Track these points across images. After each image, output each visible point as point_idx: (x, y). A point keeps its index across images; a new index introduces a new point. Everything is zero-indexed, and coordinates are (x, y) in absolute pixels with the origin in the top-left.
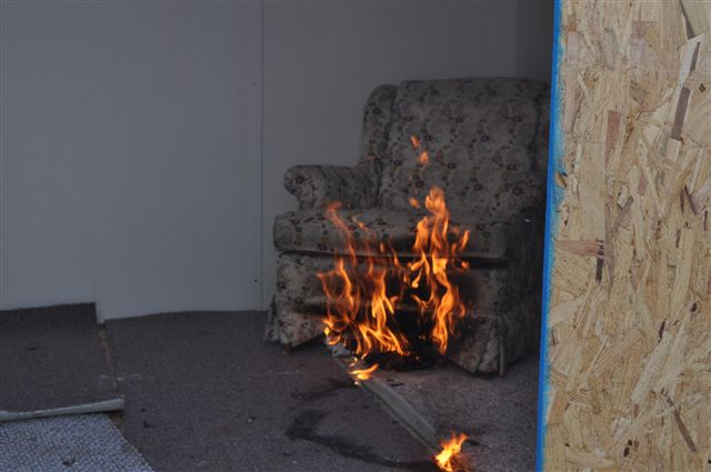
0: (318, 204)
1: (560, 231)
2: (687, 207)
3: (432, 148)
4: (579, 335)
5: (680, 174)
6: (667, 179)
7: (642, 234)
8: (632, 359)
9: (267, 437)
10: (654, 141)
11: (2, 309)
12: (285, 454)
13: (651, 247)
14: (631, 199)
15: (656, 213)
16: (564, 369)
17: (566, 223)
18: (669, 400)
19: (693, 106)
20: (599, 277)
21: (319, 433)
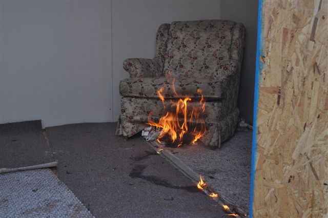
0: (138, 75)
1: (262, 83)
2: (316, 71)
3: (186, 50)
4: (270, 129)
5: (313, 57)
6: (308, 59)
7: (297, 84)
8: (292, 140)
9: (121, 177)
10: (303, 42)
11: (1, 123)
12: (130, 185)
13: (301, 90)
14: (292, 68)
15: (303, 74)
16: (263, 145)
17: (264, 79)
18: (308, 158)
19: (319, 26)
20: (278, 103)
21: (144, 175)
